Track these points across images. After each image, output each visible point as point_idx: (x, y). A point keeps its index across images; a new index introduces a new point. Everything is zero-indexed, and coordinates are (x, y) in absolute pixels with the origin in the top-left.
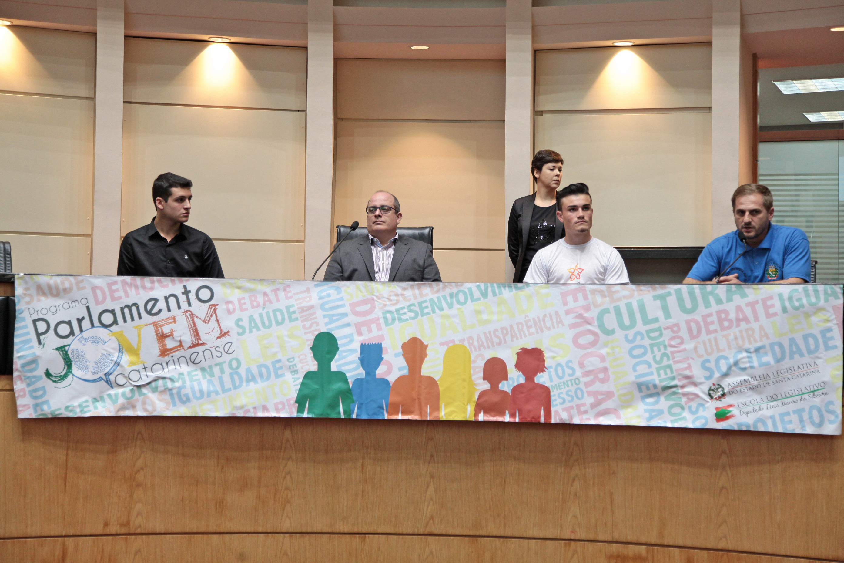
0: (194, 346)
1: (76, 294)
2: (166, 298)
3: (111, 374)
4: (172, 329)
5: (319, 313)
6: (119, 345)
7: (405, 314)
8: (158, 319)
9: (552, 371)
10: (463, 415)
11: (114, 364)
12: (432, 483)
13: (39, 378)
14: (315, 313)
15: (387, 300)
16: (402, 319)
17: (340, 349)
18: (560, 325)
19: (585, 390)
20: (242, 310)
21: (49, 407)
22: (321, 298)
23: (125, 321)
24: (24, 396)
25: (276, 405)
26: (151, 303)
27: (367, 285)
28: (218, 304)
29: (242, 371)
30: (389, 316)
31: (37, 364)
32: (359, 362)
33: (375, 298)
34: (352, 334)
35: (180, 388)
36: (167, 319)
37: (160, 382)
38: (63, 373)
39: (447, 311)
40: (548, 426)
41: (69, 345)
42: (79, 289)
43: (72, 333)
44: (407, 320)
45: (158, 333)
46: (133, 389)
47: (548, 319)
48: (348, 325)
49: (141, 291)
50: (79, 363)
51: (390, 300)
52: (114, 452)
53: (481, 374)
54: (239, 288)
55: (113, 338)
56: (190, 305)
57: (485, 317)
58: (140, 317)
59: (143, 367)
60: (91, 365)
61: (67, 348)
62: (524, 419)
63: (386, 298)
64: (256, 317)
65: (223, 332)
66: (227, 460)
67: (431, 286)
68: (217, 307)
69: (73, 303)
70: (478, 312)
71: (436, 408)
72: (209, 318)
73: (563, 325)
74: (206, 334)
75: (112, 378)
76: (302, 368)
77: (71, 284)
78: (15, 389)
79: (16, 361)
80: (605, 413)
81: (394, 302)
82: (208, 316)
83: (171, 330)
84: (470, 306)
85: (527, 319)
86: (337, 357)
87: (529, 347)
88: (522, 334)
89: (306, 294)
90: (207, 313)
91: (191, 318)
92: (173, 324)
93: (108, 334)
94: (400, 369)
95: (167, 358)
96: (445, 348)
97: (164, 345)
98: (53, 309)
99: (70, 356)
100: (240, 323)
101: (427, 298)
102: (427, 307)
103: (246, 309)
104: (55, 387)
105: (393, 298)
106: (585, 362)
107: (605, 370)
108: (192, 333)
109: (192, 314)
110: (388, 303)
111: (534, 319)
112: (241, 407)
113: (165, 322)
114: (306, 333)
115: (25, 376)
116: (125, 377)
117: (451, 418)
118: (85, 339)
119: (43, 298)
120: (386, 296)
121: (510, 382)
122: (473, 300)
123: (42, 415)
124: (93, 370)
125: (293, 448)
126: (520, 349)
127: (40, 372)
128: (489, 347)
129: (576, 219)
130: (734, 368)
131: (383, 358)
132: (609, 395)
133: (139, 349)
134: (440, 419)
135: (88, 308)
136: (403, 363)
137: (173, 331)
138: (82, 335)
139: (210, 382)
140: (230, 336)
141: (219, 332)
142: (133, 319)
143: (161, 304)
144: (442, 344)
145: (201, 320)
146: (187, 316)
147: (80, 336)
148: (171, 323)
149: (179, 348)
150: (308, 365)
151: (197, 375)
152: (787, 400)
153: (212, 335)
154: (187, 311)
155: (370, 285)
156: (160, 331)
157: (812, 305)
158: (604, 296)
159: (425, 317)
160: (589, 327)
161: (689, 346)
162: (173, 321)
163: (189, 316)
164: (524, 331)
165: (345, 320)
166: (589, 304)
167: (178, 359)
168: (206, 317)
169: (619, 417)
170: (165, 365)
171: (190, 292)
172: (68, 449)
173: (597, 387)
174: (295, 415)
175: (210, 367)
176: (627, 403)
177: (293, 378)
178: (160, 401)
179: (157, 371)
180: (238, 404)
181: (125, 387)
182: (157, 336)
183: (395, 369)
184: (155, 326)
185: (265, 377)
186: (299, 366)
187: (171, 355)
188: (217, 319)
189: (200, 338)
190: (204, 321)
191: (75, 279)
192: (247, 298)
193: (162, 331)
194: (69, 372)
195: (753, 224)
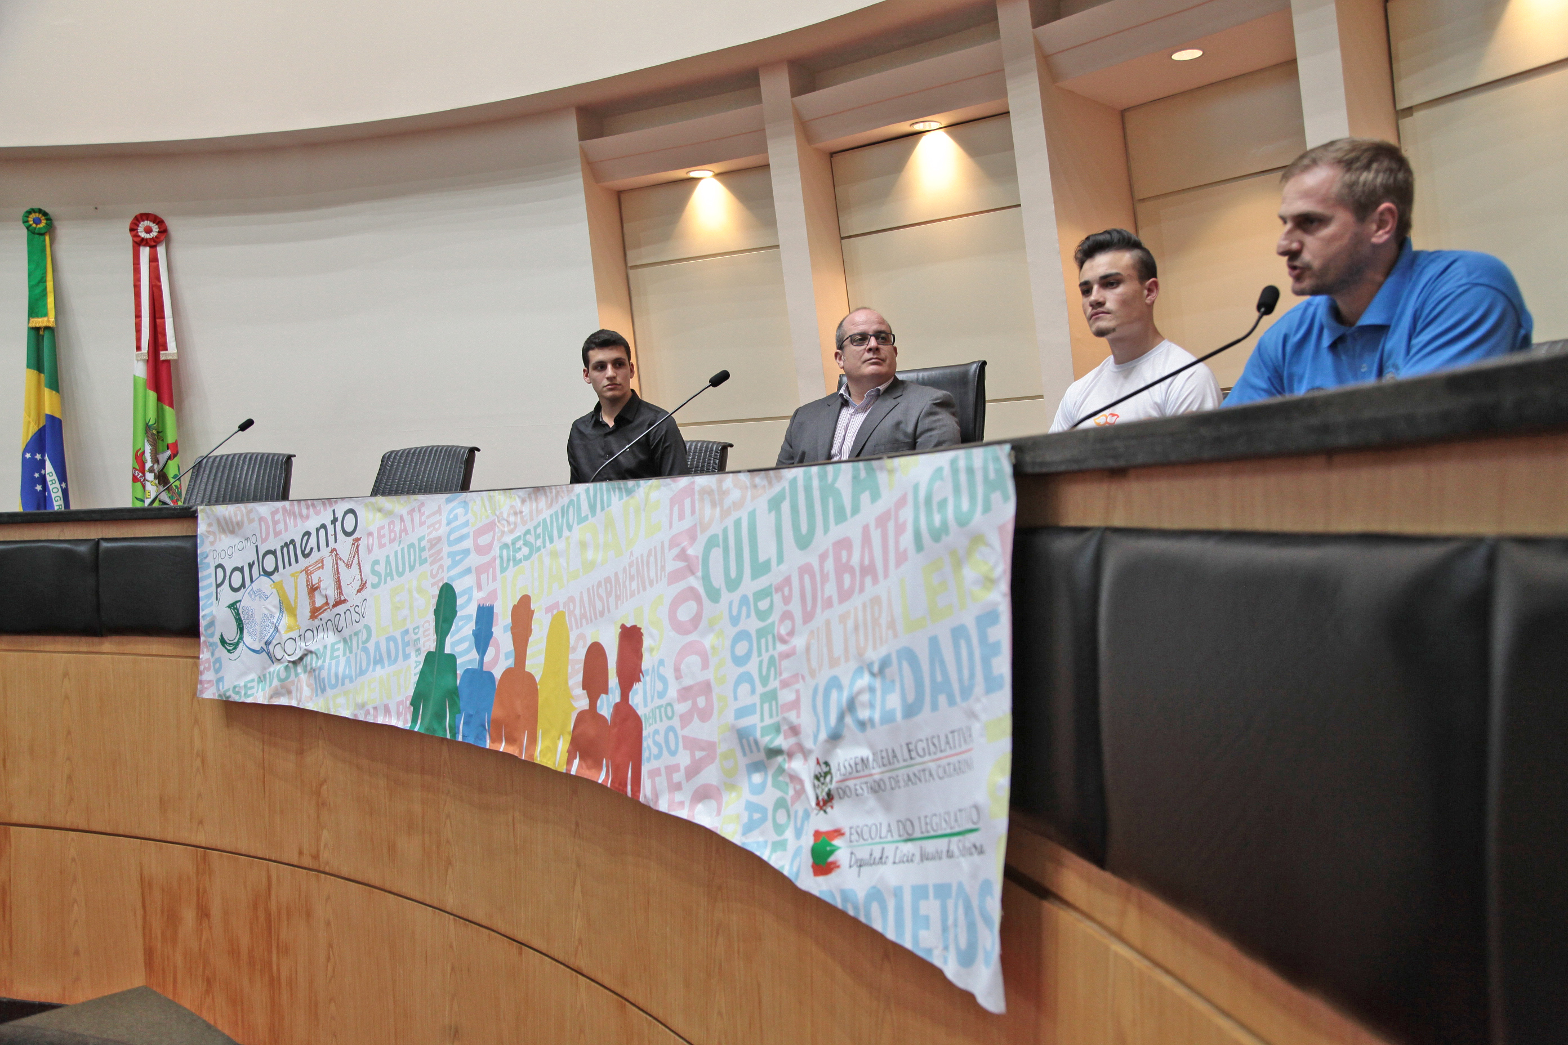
0: (338, 603)
1: (248, 529)
2: (317, 531)
3: (271, 643)
4: (320, 578)
5: (446, 549)
6: (279, 601)
7: (520, 549)
8: (310, 562)
10: (556, 758)
11: (274, 629)
13: (216, 645)
14: (441, 550)
15: (505, 522)
16: (517, 560)
17: (458, 614)
18: (663, 574)
19: (681, 733)
20: (382, 546)
21: (226, 686)
22: (449, 523)
23: (284, 567)
24: (208, 669)
25: (397, 706)
26: (305, 539)
28: (361, 538)
29: (371, 646)
31: (215, 627)
32: (473, 639)
33: (497, 520)
34: (471, 588)
35: (321, 668)
36: (317, 561)
37: (309, 656)
38: (236, 640)
39: (557, 544)
41: (240, 601)
42: (251, 521)
43: (243, 585)
44: (521, 560)
45: (309, 584)
46: (287, 665)
47: (652, 559)
48: (468, 571)
49: (299, 521)
50: (249, 626)
51: (509, 523)
52: (301, 752)
53: (580, 677)
54: (380, 510)
55: (275, 591)
56: (336, 542)
57: (590, 555)
58: (297, 561)
59: (298, 635)
60: (257, 629)
61: (238, 604)
62: (615, 784)
63: (505, 520)
64: (392, 557)
65: (363, 582)
68: (359, 542)
69: (246, 541)
70: (583, 545)
71: (533, 738)
72: (351, 560)
73: (665, 574)
74: (347, 585)
75: (271, 647)
76: (424, 645)
77: (242, 516)
78: (202, 659)
79: (201, 622)
80: (703, 795)
81: (512, 527)
82: (351, 558)
83: (319, 580)
84: (578, 532)
85: (631, 559)
86: (453, 627)
87: (631, 623)
88: (625, 594)
89: (437, 517)
90: (350, 553)
91: (336, 560)
92: (321, 570)
93: (271, 586)
95: (317, 622)
97: (314, 603)
98: (230, 551)
99: (242, 616)
100: (377, 568)
102: (539, 536)
103: (385, 545)
104: (229, 659)
105: (512, 519)
106: (683, 667)
107: (706, 688)
108: (336, 584)
109: (337, 554)
110: (506, 529)
111: (638, 560)
112: (362, 706)
113: (315, 566)
115: (209, 642)
116: (282, 647)
117: (545, 762)
118: (254, 593)
119: (223, 536)
120: (505, 516)
121: (610, 695)
122: (581, 520)
123: (221, 696)
124: (258, 637)
126: (621, 627)
127: (216, 639)
128: (591, 620)
130: (848, 720)
131: (492, 634)
132: (710, 752)
133: (295, 608)
134: (535, 762)
135: (257, 547)
136: (510, 644)
137: (321, 581)
138: (252, 587)
139: (347, 661)
140: (368, 588)
141: (359, 582)
142: (290, 564)
143: (313, 542)
145: (344, 564)
147: (250, 588)
148: (319, 568)
149: (326, 607)
150: (429, 640)
151: (338, 649)
152: (930, 846)
153: (353, 587)
154: (333, 549)
156: (310, 581)
157: (962, 522)
158: (713, 504)
159: (537, 555)
160: (692, 581)
161: (799, 642)
162: (321, 566)
163: (334, 558)
164: (626, 588)
165: (467, 562)
166: (696, 525)
167: (326, 623)
169: (719, 811)
170: (315, 632)
171: (337, 519)
172: (263, 742)
173: (698, 730)
174: (408, 726)
175: (350, 636)
176: (730, 779)
177: (416, 662)
178: (308, 686)
179: (309, 641)
180: (360, 700)
181: (282, 663)
182: (308, 588)
183: (502, 656)
184: (306, 572)
185: (393, 658)
186: (422, 641)
187: (320, 617)
188: (359, 561)
189: (342, 592)
190: (347, 565)
191: (246, 508)
192: (387, 527)
193: (312, 580)
194: (241, 638)
195: (1306, 257)
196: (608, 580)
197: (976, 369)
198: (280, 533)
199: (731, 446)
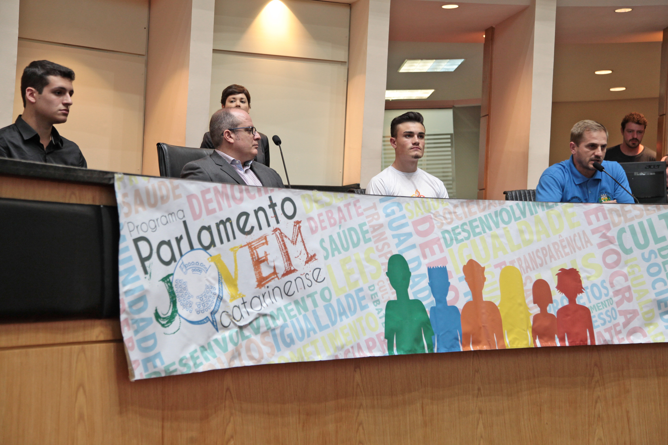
0: (287, 273)
1: (173, 204)
2: (256, 212)
3: (216, 312)
4: (265, 252)
5: (389, 233)
6: (219, 273)
7: (460, 233)
8: (252, 239)
9: (589, 291)
10: (525, 342)
11: (217, 299)
12: (481, 418)
13: (148, 321)
14: (383, 233)
15: (442, 218)
16: (459, 239)
17: (412, 274)
18: (589, 244)
19: (617, 309)
20: (322, 228)
21: (162, 362)
22: (387, 215)
23: (222, 242)
24: (134, 348)
25: (367, 341)
26: (243, 218)
27: (423, 201)
28: (301, 221)
29: (334, 303)
30: (447, 235)
31: (146, 302)
32: (429, 288)
33: (432, 216)
34: (418, 257)
35: (283, 327)
36: (259, 238)
37: (262, 320)
38: (169, 314)
39: (495, 231)
40: (594, 347)
41: (172, 274)
42: (177, 197)
43: (173, 258)
44: (462, 240)
45: (254, 257)
46: (237, 330)
47: (577, 238)
48: (413, 246)
49: (232, 202)
50: (182, 298)
51: (445, 218)
53: (531, 298)
54: (316, 201)
55: (213, 264)
56: (278, 222)
57: (527, 236)
58: (235, 237)
59: (242, 302)
60: (195, 300)
61: (171, 278)
62: (573, 343)
63: (441, 216)
64: (335, 237)
65: (309, 256)
66: (308, 414)
67: (478, 204)
68: (300, 224)
69: (170, 215)
71: (501, 337)
72: (295, 238)
73: (591, 245)
74: (295, 257)
75: (217, 316)
76: (383, 298)
77: (168, 191)
78: (125, 338)
79: (123, 299)
80: (634, 331)
81: (449, 220)
82: (295, 236)
83: (265, 254)
84: (514, 226)
85: (561, 238)
86: (411, 283)
87: (567, 268)
88: (560, 255)
89: (373, 211)
90: (294, 232)
91: (281, 237)
92: (265, 245)
93: (208, 259)
94: (466, 295)
95: (263, 290)
96: (498, 270)
97: (260, 273)
98: (152, 225)
99: (175, 289)
100: (323, 244)
101: (476, 216)
102: (477, 226)
103: (326, 227)
104: (164, 333)
105: (448, 216)
106: (614, 282)
107: (628, 289)
108: (284, 257)
109: (281, 233)
110: (444, 222)
111: (566, 238)
112: (341, 348)
113: (258, 242)
114: (380, 256)
115: (132, 320)
116: (229, 315)
117: (515, 346)
118: (185, 266)
119: (140, 209)
120: (441, 213)
122: (516, 219)
123: (155, 373)
124: (198, 308)
125: (363, 393)
126: (559, 270)
127: (149, 313)
128: (534, 269)
129: (410, 145)
131: (449, 283)
132: (635, 313)
133: (236, 279)
134: (507, 348)
135: (185, 222)
136: (467, 289)
137: (267, 255)
138: (182, 260)
139: (306, 318)
140: (317, 260)
141: (306, 255)
142: (229, 240)
143: (252, 221)
144: (496, 266)
145: (289, 241)
146: (277, 236)
148: (263, 244)
149: (273, 277)
150: (387, 293)
151: (292, 310)
153: (300, 259)
154: (276, 228)
155: (427, 201)
156: (256, 254)
158: (619, 216)
159: (477, 237)
160: (612, 246)
162: (266, 242)
163: (279, 236)
164: (560, 252)
165: (411, 241)
166: (609, 224)
167: (273, 290)
168: (293, 236)
169: (645, 335)
170: (261, 298)
171: (275, 205)
172: (163, 419)
173: (626, 306)
174: (387, 353)
175: (303, 299)
176: (649, 322)
177: (376, 310)
178: (265, 344)
179: (256, 306)
180: (339, 343)
181: (230, 329)
182: (253, 261)
183: (461, 295)
184: (250, 247)
185: (353, 309)
186: (380, 294)
187: (267, 285)
188: (302, 239)
189: (291, 263)
190: (292, 242)
191: (171, 183)
192: (324, 214)
193: (257, 254)
194: (175, 312)
196: (543, 249)
198: (214, 211)
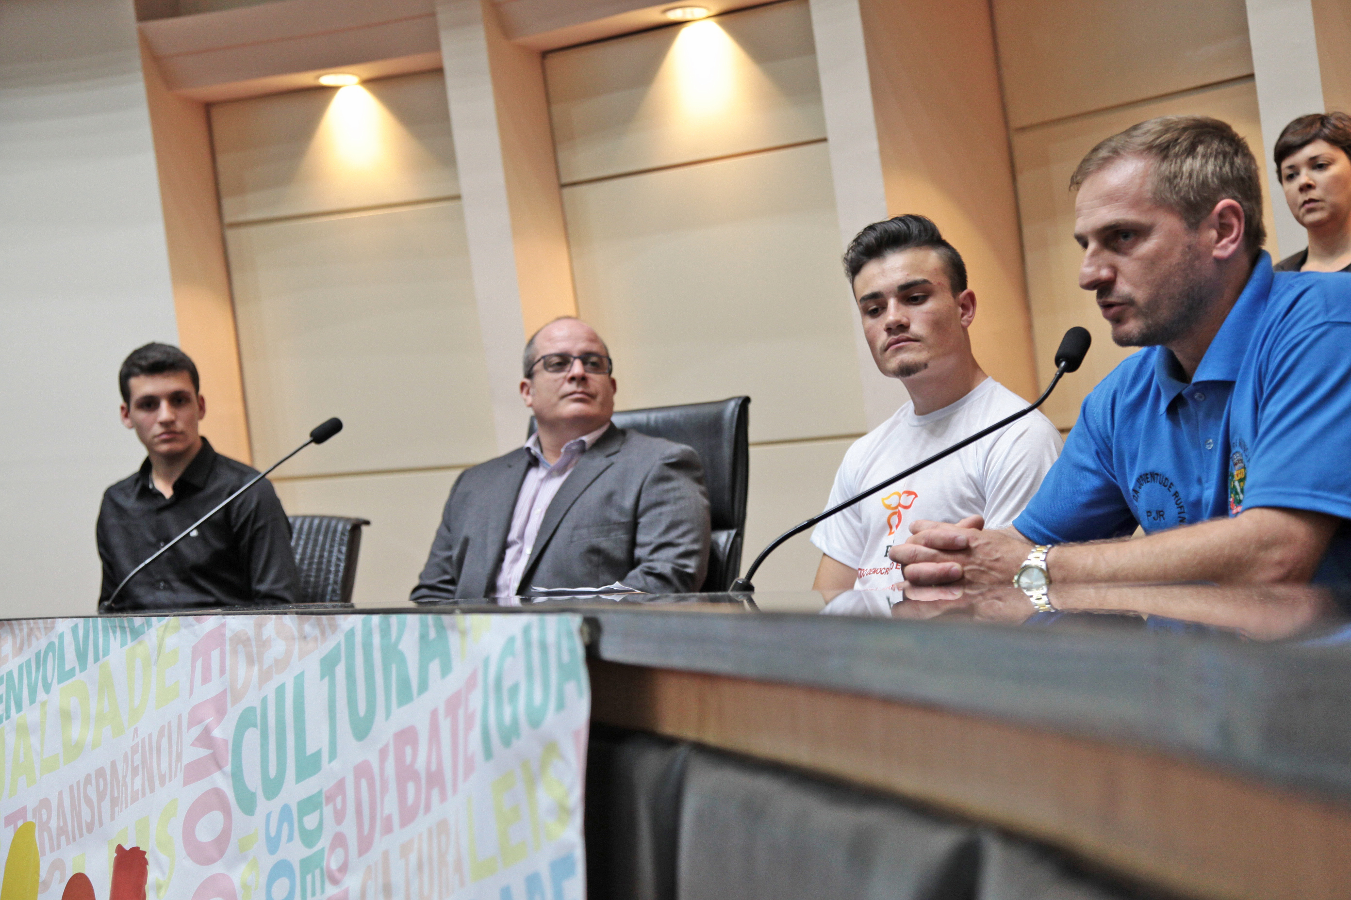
57: (76, 732)
67: (13, 633)
70: (66, 716)
85: (136, 740)
87: (128, 845)
96: (11, 833)
101: (5, 670)
111: (143, 743)
122: (64, 676)
126: (115, 850)
129: (883, 338)
144: (8, 821)
157: (535, 721)
158: (250, 660)
160: (218, 779)
161: (352, 883)
164: (126, 787)
166: (226, 692)
195: (1123, 288)
196: (100, 773)
197: (734, 410)
199: (367, 523)
